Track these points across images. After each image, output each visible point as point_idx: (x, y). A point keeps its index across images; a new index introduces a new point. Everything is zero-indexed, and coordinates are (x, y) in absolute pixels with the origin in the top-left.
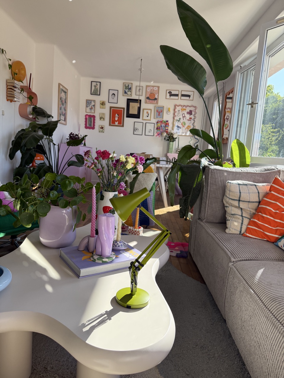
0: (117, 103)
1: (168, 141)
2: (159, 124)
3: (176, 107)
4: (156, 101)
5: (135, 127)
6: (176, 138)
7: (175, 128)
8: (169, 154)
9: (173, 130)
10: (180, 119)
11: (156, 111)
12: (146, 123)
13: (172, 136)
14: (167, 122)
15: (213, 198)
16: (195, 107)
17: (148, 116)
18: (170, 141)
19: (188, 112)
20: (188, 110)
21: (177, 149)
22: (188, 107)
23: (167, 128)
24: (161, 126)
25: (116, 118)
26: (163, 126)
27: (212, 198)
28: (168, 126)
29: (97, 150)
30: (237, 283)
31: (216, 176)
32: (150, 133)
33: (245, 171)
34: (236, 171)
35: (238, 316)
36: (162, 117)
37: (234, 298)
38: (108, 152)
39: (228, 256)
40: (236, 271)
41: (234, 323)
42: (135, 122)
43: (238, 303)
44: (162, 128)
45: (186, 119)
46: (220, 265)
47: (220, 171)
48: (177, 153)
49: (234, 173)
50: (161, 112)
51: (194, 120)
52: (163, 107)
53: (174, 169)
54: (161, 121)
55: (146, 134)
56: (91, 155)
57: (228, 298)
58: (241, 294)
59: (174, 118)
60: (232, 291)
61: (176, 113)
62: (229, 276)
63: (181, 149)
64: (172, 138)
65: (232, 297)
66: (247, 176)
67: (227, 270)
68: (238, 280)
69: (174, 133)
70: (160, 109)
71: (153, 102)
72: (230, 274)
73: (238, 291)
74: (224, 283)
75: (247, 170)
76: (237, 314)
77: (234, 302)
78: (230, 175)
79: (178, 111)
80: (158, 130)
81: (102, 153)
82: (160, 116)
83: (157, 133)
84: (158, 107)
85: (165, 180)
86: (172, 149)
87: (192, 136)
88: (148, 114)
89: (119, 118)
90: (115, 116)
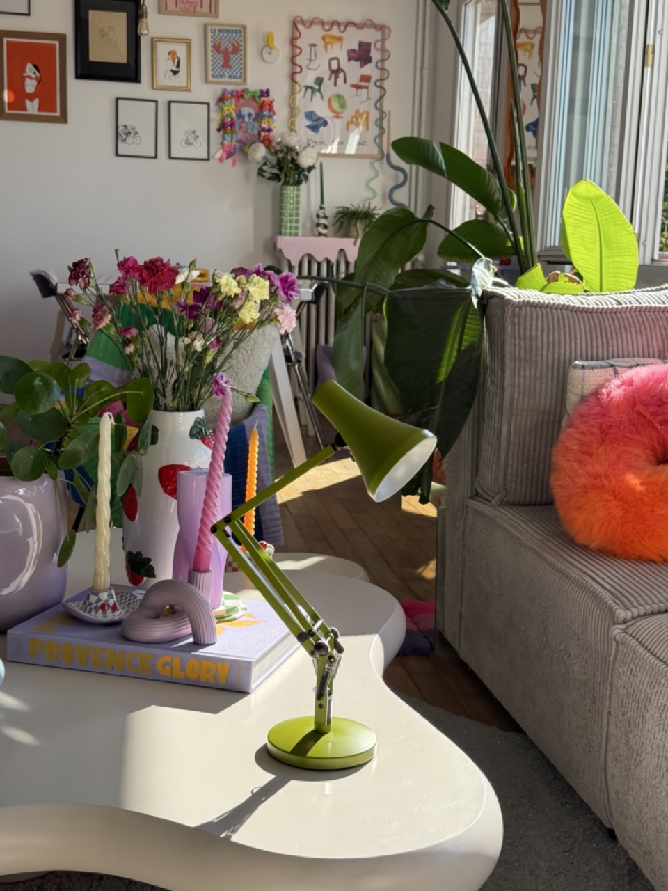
0: (29, 14)
1: (273, 183)
2: (230, 107)
3: (300, 27)
5: (121, 122)
6: (310, 169)
7: (302, 122)
8: (283, 242)
9: (293, 133)
10: (319, 81)
11: (210, 49)
12: (170, 103)
13: (293, 161)
14: (262, 99)
15: (524, 413)
16: (381, 28)
17: (175, 73)
18: (283, 180)
19: (354, 51)
20: (352, 39)
21: (318, 216)
22: (351, 29)
23: (264, 125)
24: (240, 116)
25: (28, 81)
26: (250, 115)
27: (519, 412)
28: (272, 113)
29: (121, 259)
30: (645, 686)
31: (531, 330)
32: (192, 147)
33: (630, 303)
34: (601, 307)
35: (659, 790)
36: (241, 73)
37: (640, 737)
38: (169, 264)
39: (604, 607)
40: (638, 647)
41: (646, 821)
42: (120, 102)
43: (655, 747)
44: (243, 122)
45: (345, 81)
46: (577, 645)
47: (544, 310)
48: (320, 234)
49: (594, 314)
50: (236, 55)
51: (381, 88)
52: (242, 30)
53: (352, 310)
54: (239, 94)
55: (173, 155)
56: (92, 275)
57: (617, 747)
58: (663, 716)
59: (293, 80)
60: (630, 717)
61: (303, 53)
62: (616, 671)
63: (336, 217)
64: (291, 168)
65: (634, 737)
66: (638, 321)
67: (606, 651)
68: (648, 674)
69: (301, 148)
70: (230, 38)
71: (194, 9)
72: (617, 665)
73: (654, 709)
74: (597, 700)
75: (638, 301)
76: (655, 783)
77: (640, 752)
78: (582, 322)
79: (309, 48)
80: (226, 135)
81: (144, 271)
82: (232, 68)
83: (225, 148)
84: (217, 32)
85: (287, 354)
86: (294, 218)
87: (379, 157)
88: (176, 60)
89: (40, 80)
90: (25, 75)
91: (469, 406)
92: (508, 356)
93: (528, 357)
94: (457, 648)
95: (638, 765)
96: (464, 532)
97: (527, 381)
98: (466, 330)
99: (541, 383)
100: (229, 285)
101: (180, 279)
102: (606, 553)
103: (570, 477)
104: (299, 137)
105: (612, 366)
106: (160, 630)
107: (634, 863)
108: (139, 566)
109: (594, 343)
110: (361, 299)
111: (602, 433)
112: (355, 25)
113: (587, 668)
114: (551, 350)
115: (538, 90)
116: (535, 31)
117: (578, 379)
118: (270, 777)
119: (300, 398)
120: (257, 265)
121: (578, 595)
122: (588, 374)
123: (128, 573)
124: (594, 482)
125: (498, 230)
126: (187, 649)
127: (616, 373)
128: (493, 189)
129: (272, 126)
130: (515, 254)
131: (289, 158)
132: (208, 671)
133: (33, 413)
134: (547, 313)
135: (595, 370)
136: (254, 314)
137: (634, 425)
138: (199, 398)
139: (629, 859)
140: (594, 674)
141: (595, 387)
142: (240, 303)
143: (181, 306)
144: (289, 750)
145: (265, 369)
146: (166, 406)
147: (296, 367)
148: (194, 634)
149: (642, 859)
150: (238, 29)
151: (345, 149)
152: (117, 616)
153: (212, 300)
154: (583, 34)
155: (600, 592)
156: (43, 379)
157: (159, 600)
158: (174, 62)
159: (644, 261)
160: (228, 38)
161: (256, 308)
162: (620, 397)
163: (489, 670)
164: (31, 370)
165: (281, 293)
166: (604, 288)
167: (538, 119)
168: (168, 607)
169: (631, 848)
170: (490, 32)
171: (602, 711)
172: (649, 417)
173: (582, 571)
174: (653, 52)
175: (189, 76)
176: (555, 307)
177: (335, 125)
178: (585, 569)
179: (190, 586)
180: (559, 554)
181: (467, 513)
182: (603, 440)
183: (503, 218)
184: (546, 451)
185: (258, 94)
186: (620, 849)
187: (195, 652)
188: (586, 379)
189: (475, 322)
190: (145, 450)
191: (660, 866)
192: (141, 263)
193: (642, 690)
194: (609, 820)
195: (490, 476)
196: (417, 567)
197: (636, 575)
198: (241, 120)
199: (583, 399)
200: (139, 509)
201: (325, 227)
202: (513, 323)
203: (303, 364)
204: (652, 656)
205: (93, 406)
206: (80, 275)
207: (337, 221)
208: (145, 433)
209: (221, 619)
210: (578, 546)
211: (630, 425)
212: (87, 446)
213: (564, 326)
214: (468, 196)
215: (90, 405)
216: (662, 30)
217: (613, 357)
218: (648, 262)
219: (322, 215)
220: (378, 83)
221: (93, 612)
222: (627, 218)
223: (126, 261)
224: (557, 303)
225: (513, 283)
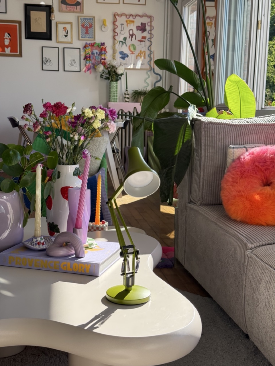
0: (6, 13)
1: (107, 81)
2: (89, 50)
3: (117, 17)
4: (78, 7)
5: (44, 56)
6: (122, 75)
7: (118, 56)
8: (111, 105)
9: (114, 60)
10: (125, 39)
11: (80, 26)
12: (64, 48)
13: (115, 71)
14: (102, 46)
15: (210, 167)
16: (150, 17)
17: (66, 36)
18: (110, 79)
19: (139, 26)
20: (138, 22)
21: (125, 94)
22: (137, 18)
23: (103, 57)
24: (93, 53)
25: (6, 40)
26: (97, 53)
27: (208, 167)
28: (106, 52)
29: (44, 103)
30: (260, 274)
31: (212, 134)
32: (73, 66)
33: (252, 122)
34: (240, 124)
35: (266, 316)
36: (93, 36)
37: (258, 295)
38: (64, 105)
39: (243, 243)
40: (257, 258)
41: (261, 329)
42: (44, 48)
43: (264, 298)
44: (94, 56)
45: (136, 39)
46: (232, 259)
47: (217, 125)
48: (126, 101)
49: (238, 127)
50: (91, 28)
51: (150, 41)
52: (93, 19)
53: (139, 128)
54: (92, 45)
55: (65, 70)
56: (33, 110)
57: (249, 300)
58: (267, 286)
59: (114, 39)
60: (254, 287)
61: (118, 28)
62: (248, 269)
63: (132, 94)
64: (114, 74)
65: (255, 295)
66: (256, 129)
67: (244, 261)
68: (261, 269)
69: (118, 66)
70: (88, 22)
71: (74, 10)
72: (248, 266)
73: (263, 283)
74: (241, 282)
75: (255, 121)
76: (264, 313)
77: (258, 301)
78: (233, 130)
79: (120, 26)
80: (87, 62)
81: (54, 107)
82: (89, 34)
83: (87, 67)
84: (83, 19)
85: (113, 150)
86: (115, 95)
87: (150, 69)
88: (66, 31)
89: (11, 40)
90: (4, 37)
91: (188, 165)
92: (203, 144)
93: (211, 144)
94: (184, 265)
95: (257, 306)
96: (186, 216)
97: (211, 154)
98: (186, 134)
99: (216, 155)
100: (89, 113)
101: (68, 111)
102: (243, 222)
103: (229, 192)
104: (117, 62)
105: (245, 147)
106: (62, 252)
107: (257, 348)
108: (53, 228)
109: (238, 138)
110: (143, 123)
111: (241, 174)
112: (139, 16)
113: (236, 269)
114: (220, 141)
115: (214, 41)
116: (213, 18)
117: (231, 153)
118: (106, 307)
119: (118, 168)
120: (100, 105)
121: (232, 239)
122: (235, 151)
123: (49, 231)
124: (238, 193)
125: (198, 96)
126: (73, 259)
127: (247, 150)
128: (196, 79)
129: (106, 57)
130: (205, 106)
131: (113, 70)
132: (82, 268)
133: (10, 165)
134: (218, 126)
135: (238, 149)
136: (99, 125)
137: (254, 171)
138: (77, 159)
139: (255, 346)
140: (239, 271)
141: (238, 156)
142: (93, 120)
143: (69, 122)
144: (114, 297)
145: (104, 153)
146: (63, 162)
147: (117, 154)
148: (76, 254)
149: (259, 345)
150: (92, 18)
151: (136, 67)
152: (44, 247)
153: (81, 119)
154: (232, 18)
155: (241, 237)
156: (13, 151)
157: (61, 240)
158: (65, 32)
159: (258, 109)
160: (87, 22)
161: (100, 122)
162: (248, 160)
163: (196, 273)
164: (8, 148)
165: (110, 116)
166: (242, 117)
167: (214, 54)
168: (65, 243)
169: (255, 341)
170: (194, 18)
171: (242, 286)
172: (260, 167)
173: (234, 229)
174: (261, 24)
175: (72, 37)
176: (222, 124)
177: (132, 57)
178: (235, 229)
179: (74, 234)
180: (224, 223)
181: (187, 209)
182: (242, 177)
183: (200, 91)
184: (219, 182)
185: (100, 44)
186: (251, 342)
187: (76, 260)
188: (235, 153)
189: (189, 131)
190: (55, 180)
191: (267, 347)
192: (52, 104)
193: (258, 276)
194: (246, 330)
195: (196, 193)
196: (167, 234)
197: (256, 231)
198: (93, 55)
199: (234, 161)
200: (53, 205)
201: (128, 98)
202: (205, 131)
203: (120, 153)
204: (262, 262)
205: (33, 163)
206: (28, 110)
207: (133, 96)
208: (55, 173)
209: (87, 248)
210: (231, 219)
211: (253, 170)
212: (31, 178)
213: (226, 132)
214: (187, 83)
215: (32, 162)
216: (264, 14)
217: (246, 144)
218: (260, 109)
219: (127, 93)
220: (149, 40)
221: (35, 245)
222: (251, 90)
223: (46, 104)
224: (222, 122)
225: (204, 115)
